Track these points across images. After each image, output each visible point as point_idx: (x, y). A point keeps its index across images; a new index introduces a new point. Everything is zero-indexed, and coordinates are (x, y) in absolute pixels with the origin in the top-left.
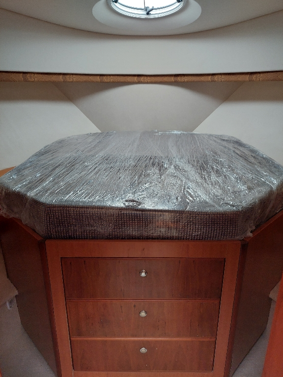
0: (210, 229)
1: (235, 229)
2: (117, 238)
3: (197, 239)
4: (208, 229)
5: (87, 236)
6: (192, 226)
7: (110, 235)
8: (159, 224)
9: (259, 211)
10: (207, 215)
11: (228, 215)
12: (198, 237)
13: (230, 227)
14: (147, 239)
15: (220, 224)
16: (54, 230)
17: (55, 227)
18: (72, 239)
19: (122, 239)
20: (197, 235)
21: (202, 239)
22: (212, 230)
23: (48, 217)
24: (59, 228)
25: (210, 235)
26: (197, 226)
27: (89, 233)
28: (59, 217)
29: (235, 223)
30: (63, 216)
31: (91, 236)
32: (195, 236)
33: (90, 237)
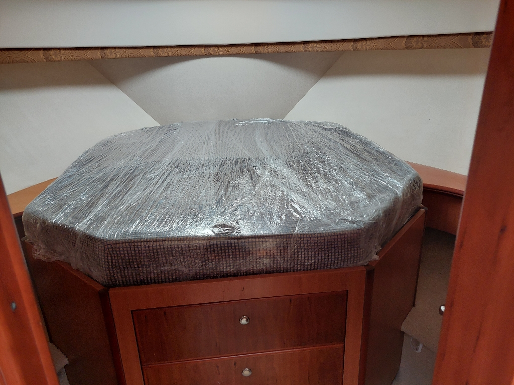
0: (327, 255)
1: (357, 252)
2: (207, 278)
3: (310, 269)
4: (323, 255)
5: (165, 279)
6: (303, 253)
7: (196, 275)
8: (262, 254)
9: (384, 226)
10: (321, 237)
11: (347, 234)
12: (313, 266)
13: (351, 250)
14: (247, 275)
15: (338, 247)
16: (119, 274)
17: (121, 271)
18: (145, 284)
19: (214, 277)
20: (311, 264)
21: (317, 268)
22: (328, 256)
23: (110, 258)
24: (126, 272)
25: (326, 262)
26: (310, 253)
27: (168, 274)
28: (125, 256)
29: (357, 244)
30: (130, 255)
31: (170, 277)
32: (308, 265)
33: (169, 279)
